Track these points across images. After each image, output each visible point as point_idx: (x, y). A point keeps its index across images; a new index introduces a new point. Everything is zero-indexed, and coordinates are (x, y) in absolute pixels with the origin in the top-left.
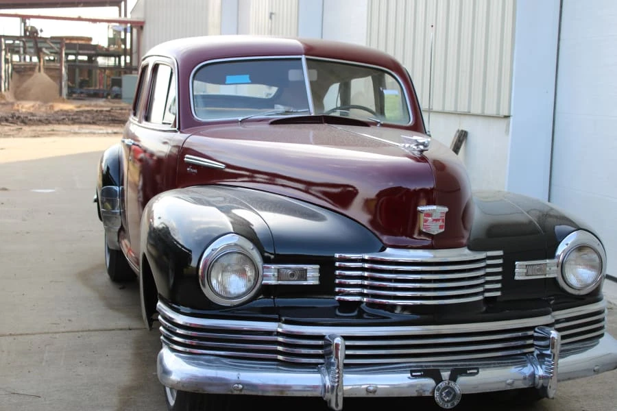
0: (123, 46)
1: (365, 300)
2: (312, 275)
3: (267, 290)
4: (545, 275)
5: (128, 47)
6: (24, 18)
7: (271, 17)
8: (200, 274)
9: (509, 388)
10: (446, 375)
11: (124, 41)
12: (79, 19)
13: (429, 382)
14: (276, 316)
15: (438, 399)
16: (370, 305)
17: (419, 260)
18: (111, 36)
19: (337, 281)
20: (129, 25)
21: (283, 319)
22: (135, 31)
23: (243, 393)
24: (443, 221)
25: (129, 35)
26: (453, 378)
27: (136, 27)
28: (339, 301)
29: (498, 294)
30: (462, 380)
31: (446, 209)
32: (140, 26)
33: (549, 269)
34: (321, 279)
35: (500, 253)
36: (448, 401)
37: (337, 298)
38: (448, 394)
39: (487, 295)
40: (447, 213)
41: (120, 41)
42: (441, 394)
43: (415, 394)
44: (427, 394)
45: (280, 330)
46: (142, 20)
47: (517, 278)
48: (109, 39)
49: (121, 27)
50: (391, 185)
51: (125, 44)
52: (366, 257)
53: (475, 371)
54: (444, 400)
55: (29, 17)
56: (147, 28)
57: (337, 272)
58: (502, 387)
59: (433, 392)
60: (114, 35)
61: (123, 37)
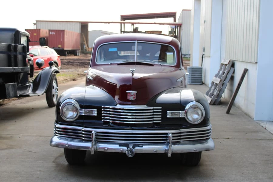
0: (175, 34)
1: (111, 121)
2: (95, 112)
3: (81, 117)
4: (180, 116)
5: (176, 35)
6: (133, 24)
7: (204, 23)
8: (60, 111)
9: (155, 153)
10: (131, 146)
11: (175, 32)
12: (155, 23)
13: (125, 148)
14: (82, 125)
15: (127, 154)
16: (112, 123)
17: (134, 109)
18: (170, 30)
19: (103, 115)
20: (177, 25)
21: (84, 126)
22: (178, 28)
23: (68, 148)
24: (135, 96)
25: (176, 29)
26: (134, 147)
27: (179, 26)
28: (104, 121)
29: (160, 122)
30: (136, 148)
31: (136, 92)
32: (180, 25)
33: (181, 114)
34: (97, 114)
35: (161, 108)
36: (130, 155)
37: (103, 120)
38: (130, 152)
39: (155, 122)
40: (136, 93)
41: (173, 32)
42: (128, 152)
43: (120, 152)
44: (124, 152)
45: (83, 130)
46: (181, 23)
47: (168, 117)
48: (169, 32)
49: (174, 26)
50: (123, 84)
51: (175, 33)
52: (111, 107)
53: (142, 146)
54: (129, 154)
55: (135, 23)
56: (183, 27)
57: (103, 112)
58: (152, 152)
59: (126, 152)
60: (171, 30)
61: (175, 30)
